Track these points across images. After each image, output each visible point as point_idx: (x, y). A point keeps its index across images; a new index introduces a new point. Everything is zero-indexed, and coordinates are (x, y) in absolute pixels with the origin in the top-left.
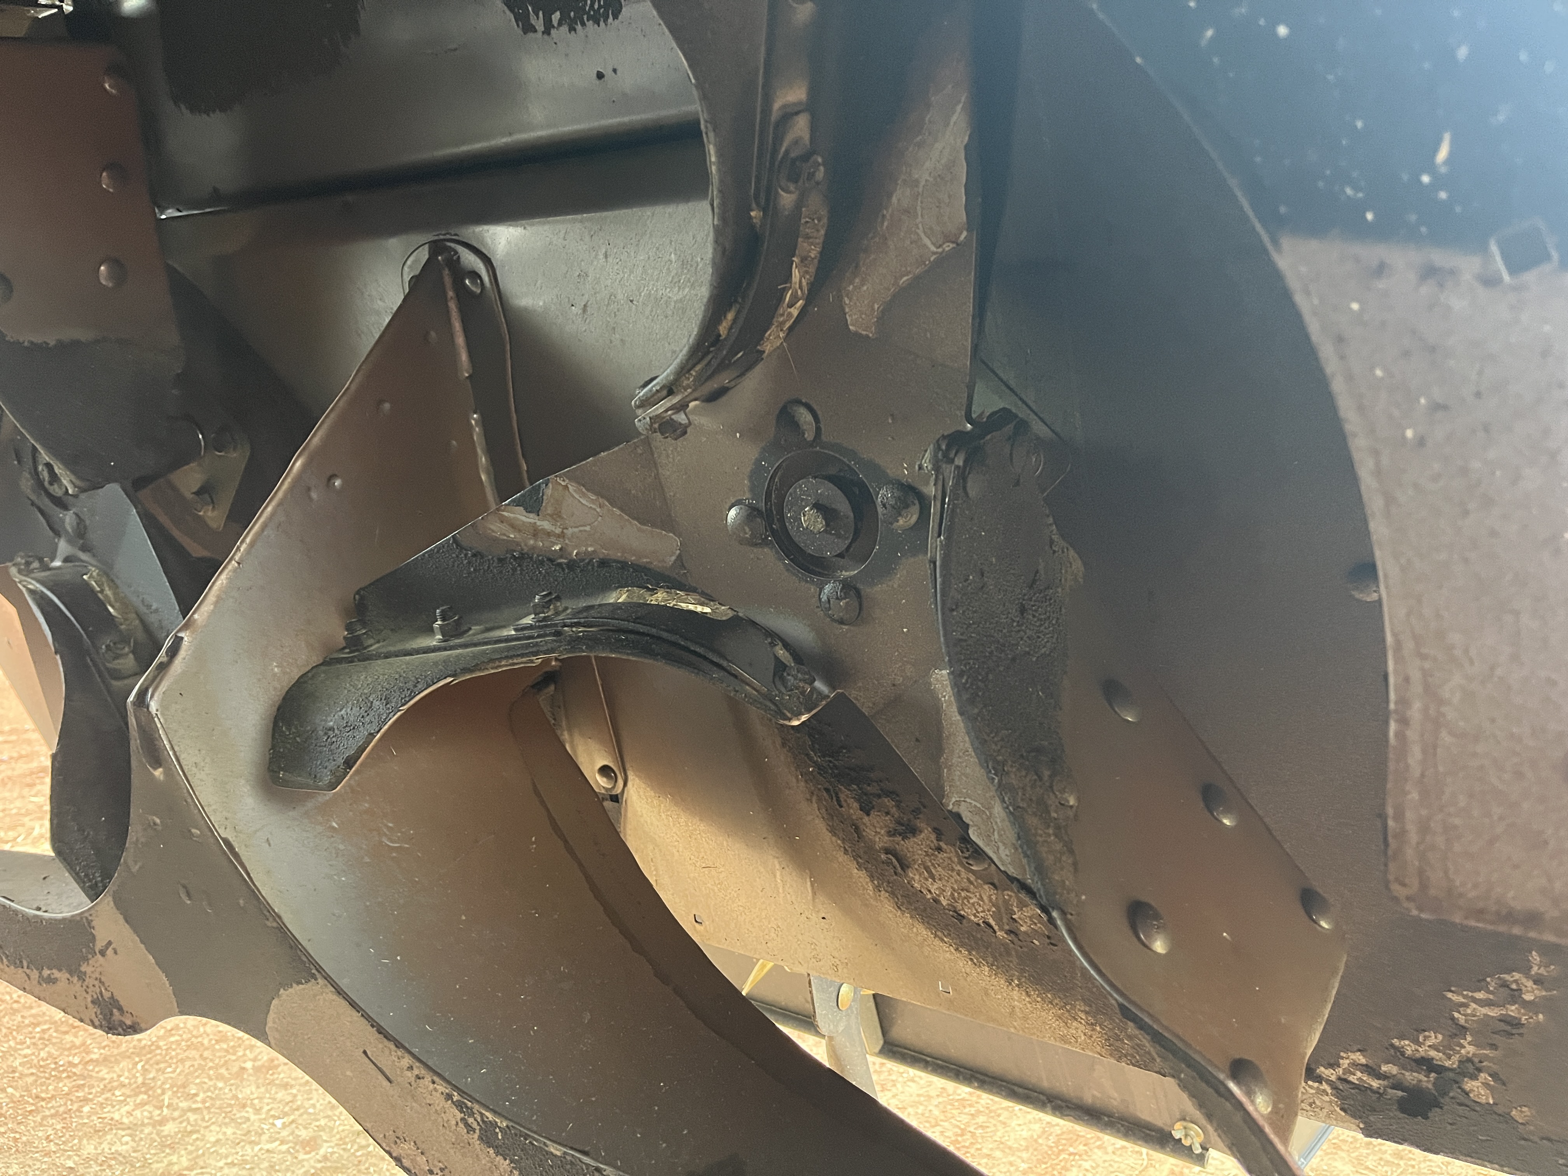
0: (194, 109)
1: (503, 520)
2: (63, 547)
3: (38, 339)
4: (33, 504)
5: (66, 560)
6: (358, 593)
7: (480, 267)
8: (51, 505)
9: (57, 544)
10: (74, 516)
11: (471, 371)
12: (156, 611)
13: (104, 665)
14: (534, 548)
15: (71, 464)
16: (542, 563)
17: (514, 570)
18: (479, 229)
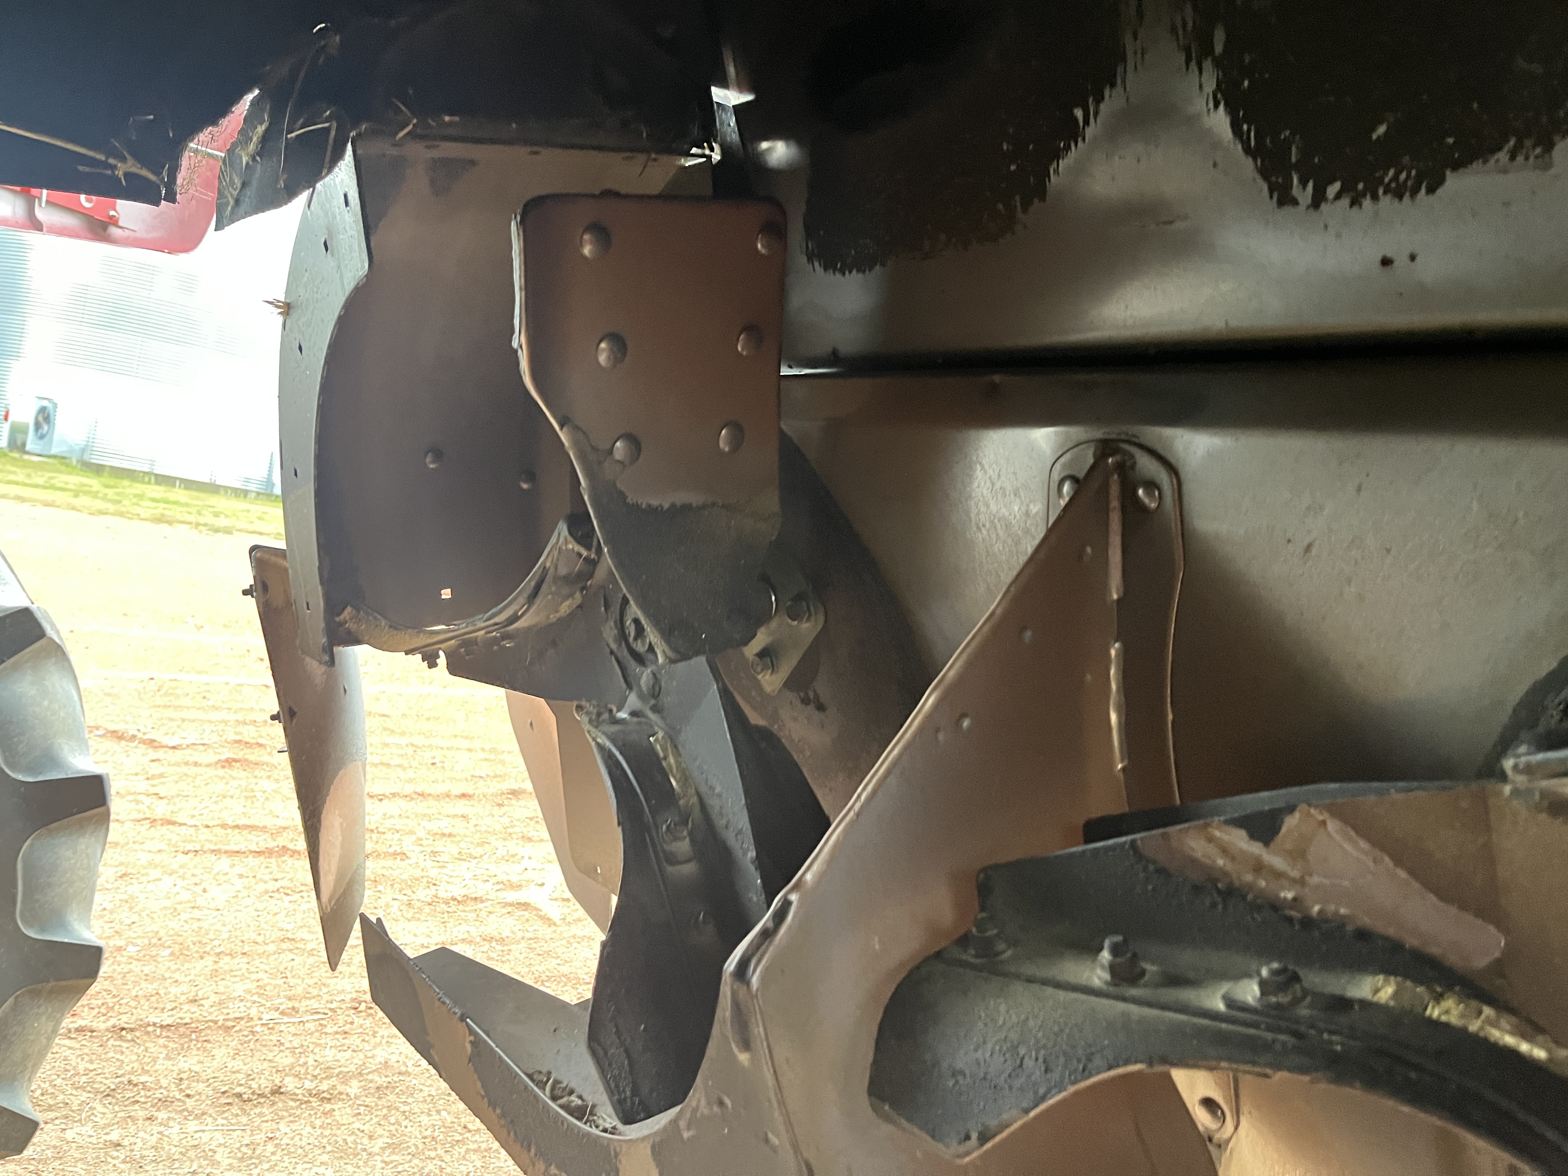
0: (828, 266)
1: (1211, 839)
2: (633, 701)
3: (655, 503)
4: (612, 652)
5: (633, 714)
6: (984, 870)
7: (1163, 478)
8: (629, 657)
9: (626, 698)
10: (651, 676)
11: (1122, 594)
12: (719, 796)
13: (662, 847)
14: (1251, 887)
15: (667, 634)
16: (1259, 908)
17: (1214, 905)
18: (1168, 432)
